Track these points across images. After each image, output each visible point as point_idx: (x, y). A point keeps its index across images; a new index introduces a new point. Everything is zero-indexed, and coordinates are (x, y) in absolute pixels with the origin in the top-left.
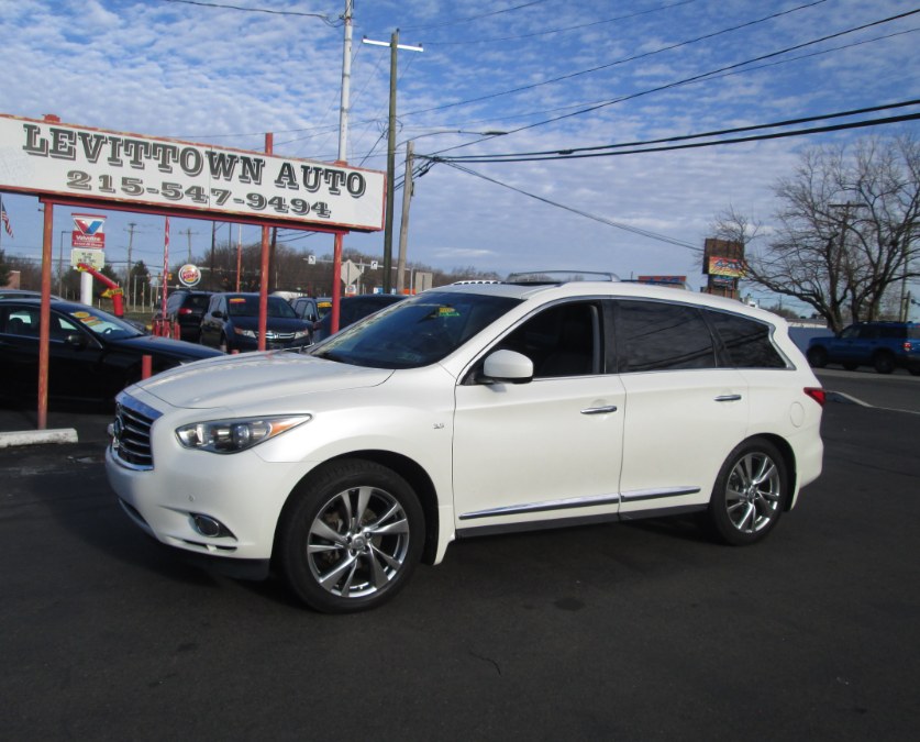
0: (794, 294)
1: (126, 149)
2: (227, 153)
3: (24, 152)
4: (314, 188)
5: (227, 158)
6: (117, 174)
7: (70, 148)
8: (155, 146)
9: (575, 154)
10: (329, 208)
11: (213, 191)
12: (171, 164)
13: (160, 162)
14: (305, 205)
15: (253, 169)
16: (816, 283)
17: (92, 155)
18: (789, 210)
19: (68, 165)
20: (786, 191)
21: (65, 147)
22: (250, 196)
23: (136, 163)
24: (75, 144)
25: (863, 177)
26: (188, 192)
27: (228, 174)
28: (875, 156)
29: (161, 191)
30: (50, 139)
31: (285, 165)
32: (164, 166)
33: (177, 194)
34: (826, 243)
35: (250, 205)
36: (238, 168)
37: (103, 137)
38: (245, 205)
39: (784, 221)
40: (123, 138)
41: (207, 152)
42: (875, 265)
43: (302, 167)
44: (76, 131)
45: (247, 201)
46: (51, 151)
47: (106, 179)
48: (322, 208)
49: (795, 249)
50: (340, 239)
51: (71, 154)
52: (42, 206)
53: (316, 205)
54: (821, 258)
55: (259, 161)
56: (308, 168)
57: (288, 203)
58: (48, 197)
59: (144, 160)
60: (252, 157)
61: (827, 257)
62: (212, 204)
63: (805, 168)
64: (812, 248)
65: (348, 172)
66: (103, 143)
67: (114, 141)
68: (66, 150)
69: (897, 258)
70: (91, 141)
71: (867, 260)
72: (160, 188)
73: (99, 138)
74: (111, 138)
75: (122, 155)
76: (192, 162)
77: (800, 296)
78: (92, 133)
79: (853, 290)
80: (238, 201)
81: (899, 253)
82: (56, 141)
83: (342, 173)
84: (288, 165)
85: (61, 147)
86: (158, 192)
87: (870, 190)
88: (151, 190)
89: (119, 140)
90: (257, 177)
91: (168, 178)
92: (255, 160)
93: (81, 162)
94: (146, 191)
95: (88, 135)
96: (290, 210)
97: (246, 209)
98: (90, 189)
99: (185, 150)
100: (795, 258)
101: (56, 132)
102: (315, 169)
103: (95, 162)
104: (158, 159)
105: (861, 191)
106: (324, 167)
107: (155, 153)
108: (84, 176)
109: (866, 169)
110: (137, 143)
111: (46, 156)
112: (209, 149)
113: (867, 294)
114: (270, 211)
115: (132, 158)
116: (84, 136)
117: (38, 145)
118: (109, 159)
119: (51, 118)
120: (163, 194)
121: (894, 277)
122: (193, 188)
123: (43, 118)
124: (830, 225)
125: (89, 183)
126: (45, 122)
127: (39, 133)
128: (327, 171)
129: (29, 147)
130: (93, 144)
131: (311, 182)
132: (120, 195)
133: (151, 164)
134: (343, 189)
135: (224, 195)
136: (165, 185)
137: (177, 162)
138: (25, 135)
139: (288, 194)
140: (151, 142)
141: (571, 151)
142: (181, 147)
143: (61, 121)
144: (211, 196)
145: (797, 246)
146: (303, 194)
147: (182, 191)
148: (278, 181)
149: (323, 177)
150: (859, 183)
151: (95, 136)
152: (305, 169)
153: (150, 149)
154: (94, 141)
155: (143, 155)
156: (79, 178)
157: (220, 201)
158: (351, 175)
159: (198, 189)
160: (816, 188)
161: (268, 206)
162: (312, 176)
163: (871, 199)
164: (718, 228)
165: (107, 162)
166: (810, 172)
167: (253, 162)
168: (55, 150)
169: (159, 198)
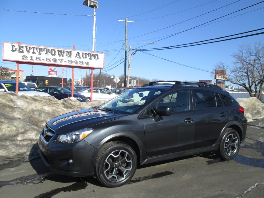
0: (238, 84)
1: (37, 50)
2: (62, 50)
6: (34, 56)
7: (23, 50)
8: (44, 49)
10: (89, 63)
11: (59, 59)
12: (48, 53)
13: (45, 53)
14: (83, 62)
15: (69, 54)
16: (244, 81)
17: (28, 52)
18: (236, 61)
19: (22, 54)
20: (235, 56)
22: (68, 61)
23: (39, 53)
25: (257, 52)
26: (52, 60)
27: (63, 55)
28: (260, 46)
29: (46, 60)
30: (18, 48)
31: (77, 53)
32: (46, 54)
33: (50, 60)
34: (246, 70)
35: (69, 63)
36: (65, 54)
37: (31, 47)
38: (67, 63)
39: (235, 64)
41: (57, 50)
42: (261, 76)
44: (24, 46)
46: (18, 51)
47: (32, 57)
48: (87, 63)
49: (238, 72)
50: (93, 71)
51: (23, 51)
52: (16, 64)
53: (86, 62)
55: (71, 52)
57: (78, 62)
58: (18, 62)
59: (41, 52)
60: (69, 51)
61: (247, 74)
62: (58, 63)
63: (241, 49)
64: (243, 71)
65: (94, 54)
66: (31, 49)
67: (34, 48)
68: (22, 50)
70: (28, 48)
72: (45, 59)
73: (30, 47)
74: (33, 47)
76: (53, 52)
78: (28, 46)
79: (255, 83)
80: (65, 62)
82: (19, 49)
83: (92, 54)
87: (259, 56)
88: (43, 60)
89: (35, 48)
90: (70, 56)
91: (47, 57)
92: (70, 52)
93: (25, 53)
94: (42, 60)
95: (27, 47)
96: (79, 64)
97: (67, 64)
98: (28, 60)
100: (238, 74)
101: (19, 46)
102: (85, 53)
105: (256, 56)
106: (88, 53)
107: (44, 51)
108: (26, 57)
109: (258, 50)
110: (39, 48)
113: (259, 84)
114: (74, 64)
115: (38, 52)
116: (26, 47)
117: (15, 50)
118: (33, 52)
120: (46, 61)
122: (54, 59)
124: (247, 65)
125: (27, 58)
126: (17, 44)
127: (15, 47)
128: (89, 54)
129: (13, 50)
130: (28, 49)
131: (85, 57)
132: (35, 61)
133: (43, 53)
134: (93, 58)
135: (62, 60)
136: (46, 58)
137: (50, 52)
138: (12, 47)
139: (78, 60)
140: (43, 48)
142: (51, 49)
143: (21, 44)
146: (82, 59)
147: (51, 60)
148: (76, 57)
149: (87, 55)
150: (256, 54)
151: (29, 47)
152: (83, 53)
153: (43, 50)
154: (29, 48)
155: (41, 51)
156: (25, 57)
157: (61, 62)
158: (95, 55)
159: (55, 59)
160: (244, 55)
161: (73, 63)
162: (85, 55)
163: (259, 58)
164: (217, 66)
165: (32, 53)
166: (242, 51)
167: (69, 52)
168: (19, 51)
169: (45, 62)
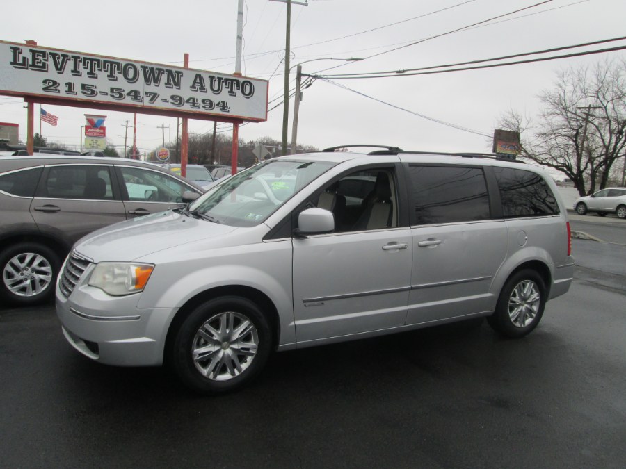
0: (553, 166)
1: (84, 64)
2: (155, 67)
3: (12, 66)
4: (218, 92)
5: (156, 70)
6: (78, 82)
7: (44, 64)
8: (105, 62)
9: (407, 73)
10: (228, 105)
11: (146, 93)
12: (117, 74)
13: (109, 73)
14: (211, 103)
15: (175, 78)
16: (567, 158)
17: (60, 69)
18: (549, 111)
19: (44, 76)
20: (548, 99)
21: (40, 63)
22: (172, 97)
23: (91, 74)
24: (47, 60)
25: (600, 88)
26: (129, 94)
27: (156, 81)
28: (608, 74)
29: (109, 93)
30: (30, 57)
31: (197, 75)
32: (111, 77)
33: (121, 96)
34: (575, 133)
35: (173, 103)
36: (164, 78)
37: (67, 56)
38: (169, 103)
39: (546, 119)
40: (82, 56)
41: (141, 67)
42: (607, 147)
43: (210, 77)
44: (48, 51)
45: (171, 101)
46: (31, 66)
47: (70, 85)
48: (223, 106)
49: (553, 136)
50: (237, 127)
51: (44, 67)
52: (26, 104)
53: (219, 103)
54: (571, 142)
55: (178, 73)
56: (214, 77)
57: (200, 102)
58: (31, 99)
59: (97, 72)
60: (174, 70)
61: (575, 141)
62: (146, 102)
63: (561, 82)
64: (565, 135)
65: (241, 80)
66: (68, 60)
67: (76, 58)
68: (41, 65)
69: (621, 142)
70: (58, 58)
71: (601, 143)
72: (108, 91)
73: (64, 56)
74: (73, 57)
75: (81, 68)
76: (131, 73)
77: (556, 167)
78: (59, 53)
79: (592, 163)
80: (164, 100)
81: (623, 139)
82: (34, 59)
83: (237, 81)
84: (200, 76)
85: (38, 63)
86: (107, 94)
87: (604, 97)
88: (102, 93)
89: (79, 58)
90: (177, 84)
91: (114, 84)
92: (176, 72)
93: (52, 74)
94: (99, 93)
95: (56, 54)
96: (201, 107)
97: (170, 106)
98: (59, 92)
99: (126, 66)
100: (553, 142)
101: (33, 52)
102: (218, 78)
103: (62, 73)
104: (107, 71)
105: (598, 97)
106: (225, 77)
107: (105, 67)
108: (55, 83)
109: (602, 83)
110: (92, 60)
111: (27, 69)
112: (143, 65)
113: (601, 166)
114: (187, 107)
115: (89, 71)
116: (54, 55)
117: (21, 61)
118: (72, 71)
119: (31, 43)
120: (113, 96)
121: (619, 155)
122: (132, 91)
123: (25, 43)
124: (578, 120)
125: (58, 88)
126: (26, 45)
127: (21, 53)
128: (227, 80)
129: (14, 63)
130: (60, 60)
131: (216, 88)
132: (80, 96)
133: (102, 75)
134: (239, 92)
135: (154, 96)
136: (112, 90)
137: (121, 73)
138: (11, 54)
139: (199, 96)
140: (102, 59)
141: (404, 71)
142: (123, 63)
143: (38, 45)
144: (145, 97)
145: (555, 134)
146: (210, 95)
147: (124, 93)
148: (193, 87)
149: (224, 84)
150: (597, 93)
151: (62, 55)
152: (211, 78)
153: (101, 64)
154: (61, 58)
155: (96, 68)
156: (51, 85)
157: (151, 100)
158: (244, 82)
159: (136, 92)
160: (568, 96)
161: (185, 104)
162: (217, 83)
163: (605, 103)
164: (503, 123)
165: (70, 73)
166: (564, 86)
167: (174, 73)
168: (33, 65)
169: (108, 99)
